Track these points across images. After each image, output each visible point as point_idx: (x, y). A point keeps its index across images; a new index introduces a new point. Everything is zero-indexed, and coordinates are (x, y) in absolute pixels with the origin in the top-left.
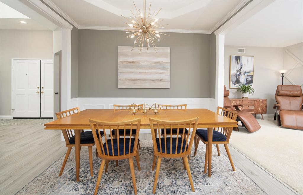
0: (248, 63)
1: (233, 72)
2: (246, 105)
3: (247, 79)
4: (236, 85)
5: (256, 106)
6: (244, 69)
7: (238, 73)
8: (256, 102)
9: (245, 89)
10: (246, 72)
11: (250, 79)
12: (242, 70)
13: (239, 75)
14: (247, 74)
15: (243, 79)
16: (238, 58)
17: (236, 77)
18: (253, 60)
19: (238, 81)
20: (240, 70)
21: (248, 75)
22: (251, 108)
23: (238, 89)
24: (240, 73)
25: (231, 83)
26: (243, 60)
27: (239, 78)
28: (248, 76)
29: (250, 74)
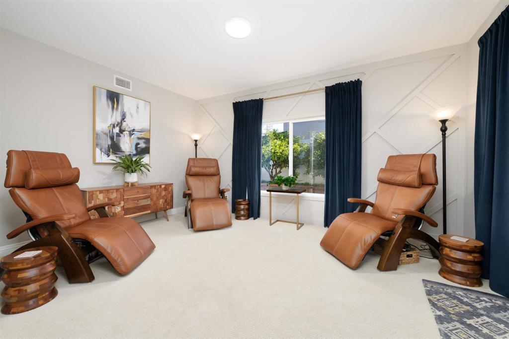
0: (137, 112)
1: (102, 126)
2: (134, 199)
3: (138, 144)
4: (112, 157)
5: (155, 198)
6: (129, 124)
7: (117, 130)
8: (154, 191)
9: (130, 165)
10: (134, 130)
11: (142, 145)
12: (124, 124)
13: (118, 135)
14: (137, 135)
15: (127, 145)
16: (114, 98)
17: (112, 138)
18: (148, 108)
19: (115, 148)
20: (120, 124)
21: (140, 136)
22: (143, 203)
23: (116, 165)
24: (121, 131)
25: (98, 150)
26: (128, 103)
27: (119, 141)
28: (139, 138)
29: (142, 135)
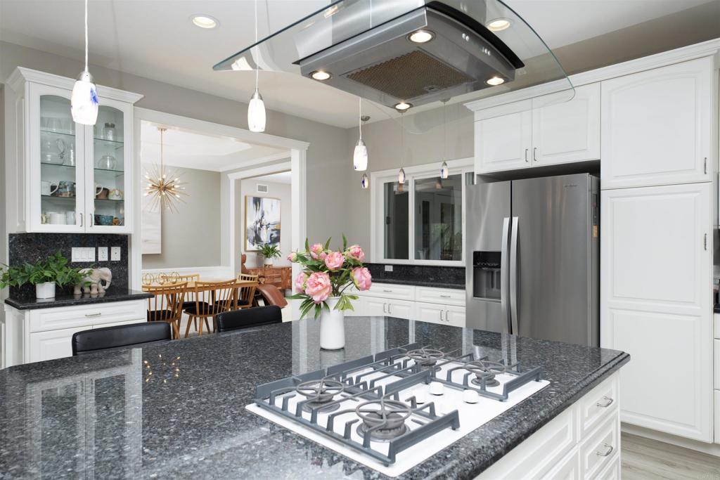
0: (272, 209)
1: (251, 224)
2: (270, 277)
3: (272, 234)
4: (256, 246)
5: (284, 278)
6: (266, 220)
7: (258, 226)
8: (284, 272)
9: (268, 252)
10: (269, 224)
11: (275, 235)
12: (263, 220)
13: (260, 229)
14: (272, 227)
15: (265, 237)
16: (257, 201)
17: (256, 232)
18: (279, 204)
19: (257, 239)
20: (260, 221)
21: (273, 228)
22: (277, 280)
23: (258, 252)
24: (261, 226)
25: (248, 241)
26: (266, 203)
27: (259, 233)
28: (273, 230)
29: (275, 227)
